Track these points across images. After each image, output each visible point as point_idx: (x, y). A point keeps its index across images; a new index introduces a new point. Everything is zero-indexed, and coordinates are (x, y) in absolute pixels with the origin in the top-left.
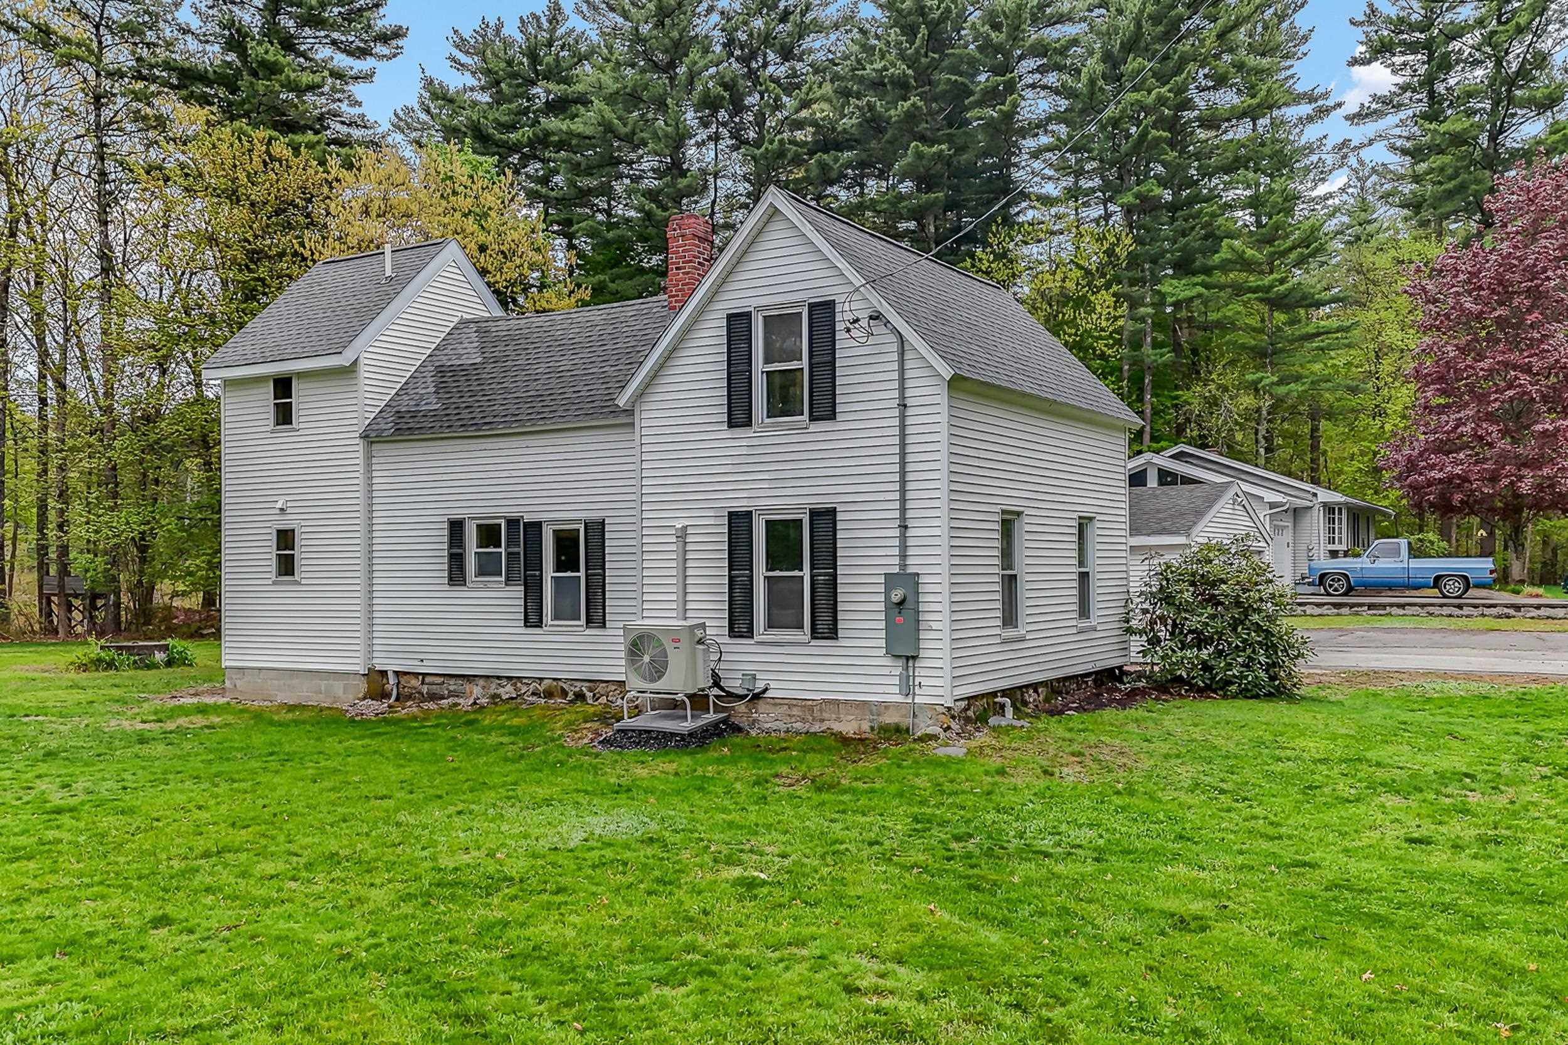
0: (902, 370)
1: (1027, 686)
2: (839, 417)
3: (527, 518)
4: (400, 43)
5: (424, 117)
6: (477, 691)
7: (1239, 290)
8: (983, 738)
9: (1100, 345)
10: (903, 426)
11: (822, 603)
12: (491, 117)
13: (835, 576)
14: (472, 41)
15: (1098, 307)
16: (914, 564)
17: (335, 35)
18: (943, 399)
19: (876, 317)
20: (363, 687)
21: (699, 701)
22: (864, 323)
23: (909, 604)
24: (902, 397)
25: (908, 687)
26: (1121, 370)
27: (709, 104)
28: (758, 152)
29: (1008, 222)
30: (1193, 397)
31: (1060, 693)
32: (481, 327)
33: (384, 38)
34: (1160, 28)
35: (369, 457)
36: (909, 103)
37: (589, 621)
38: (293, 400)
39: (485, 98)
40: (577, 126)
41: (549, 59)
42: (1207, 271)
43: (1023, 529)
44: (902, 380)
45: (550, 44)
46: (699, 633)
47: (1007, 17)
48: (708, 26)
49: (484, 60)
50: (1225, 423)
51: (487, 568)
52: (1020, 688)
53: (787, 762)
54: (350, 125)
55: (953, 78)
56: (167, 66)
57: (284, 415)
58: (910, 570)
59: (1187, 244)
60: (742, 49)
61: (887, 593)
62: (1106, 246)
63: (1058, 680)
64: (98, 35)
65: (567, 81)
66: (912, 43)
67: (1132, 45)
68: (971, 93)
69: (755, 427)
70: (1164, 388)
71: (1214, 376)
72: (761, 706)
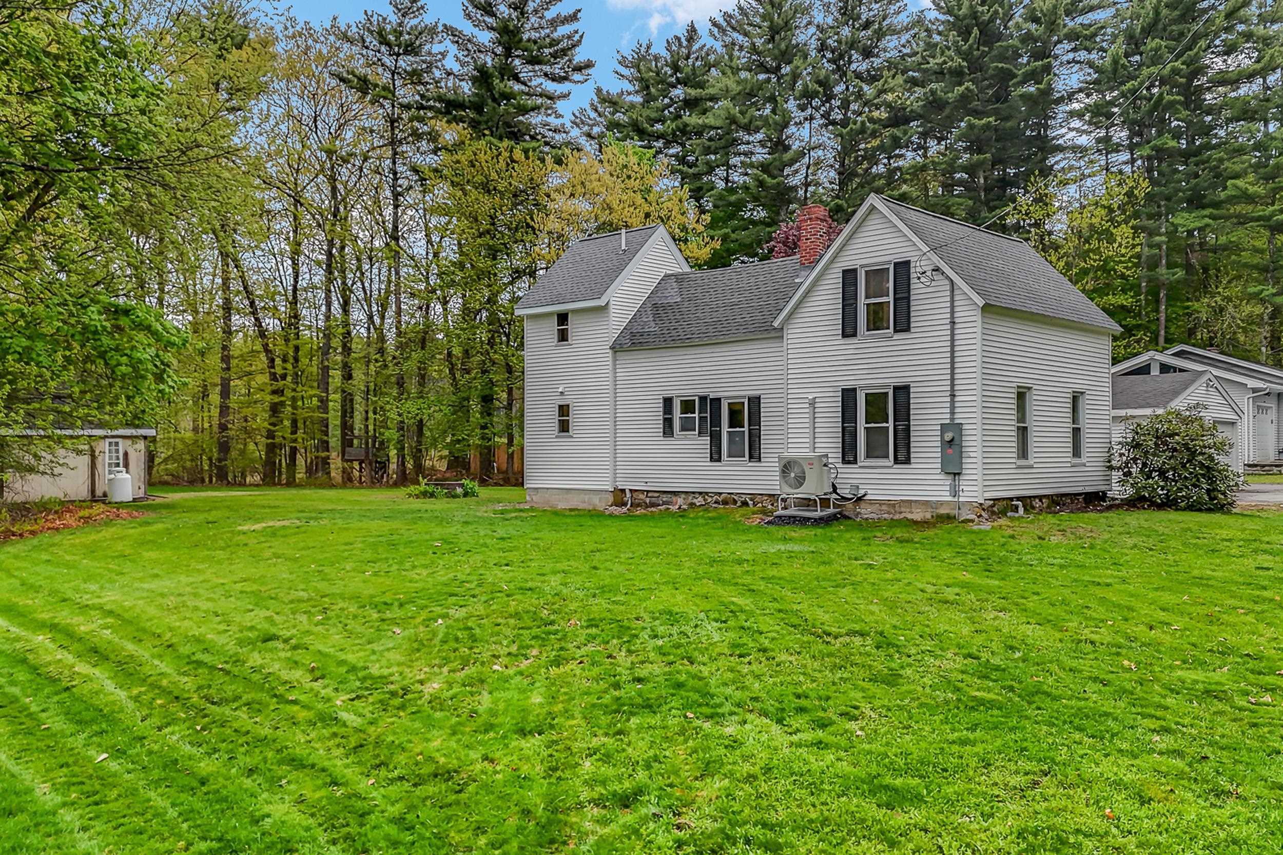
0: (952, 301)
1: (1035, 497)
2: (912, 330)
3: (712, 396)
4: (590, 71)
5: (593, 115)
6: (680, 501)
7: (1242, 220)
8: (1003, 521)
9: (1120, 268)
10: (953, 335)
11: (901, 443)
12: (644, 115)
13: (909, 426)
14: (630, 58)
15: (1119, 239)
16: (959, 418)
17: (547, 68)
18: (978, 318)
19: (937, 270)
20: (611, 499)
21: (825, 503)
22: (929, 273)
23: (956, 441)
24: (952, 317)
25: (955, 493)
26: (1140, 286)
27: (808, 95)
28: (844, 131)
29: (1046, 172)
30: (1202, 307)
31: (1058, 504)
32: (679, 278)
33: (578, 69)
34: (1177, 13)
35: (615, 360)
36: (963, 88)
37: (751, 457)
38: (569, 327)
39: (638, 99)
40: (710, 120)
41: (688, 70)
42: (1216, 205)
43: (1032, 400)
44: (952, 307)
45: (688, 57)
46: (824, 460)
47: (1045, 15)
48: (806, 37)
49: (639, 71)
50: (1230, 326)
51: (687, 426)
52: (1030, 497)
53: (882, 531)
54: (555, 131)
55: (1000, 65)
56: (440, 99)
57: (563, 336)
58: (957, 421)
59: (1197, 185)
60: (833, 52)
61: (942, 436)
62: (1126, 189)
63: (1057, 495)
64: (394, 80)
65: (701, 85)
66: (966, 40)
67: (1148, 31)
68: (1015, 76)
69: (859, 337)
70: (1178, 300)
71: (1220, 290)
72: (863, 505)
